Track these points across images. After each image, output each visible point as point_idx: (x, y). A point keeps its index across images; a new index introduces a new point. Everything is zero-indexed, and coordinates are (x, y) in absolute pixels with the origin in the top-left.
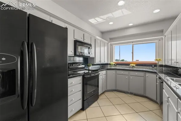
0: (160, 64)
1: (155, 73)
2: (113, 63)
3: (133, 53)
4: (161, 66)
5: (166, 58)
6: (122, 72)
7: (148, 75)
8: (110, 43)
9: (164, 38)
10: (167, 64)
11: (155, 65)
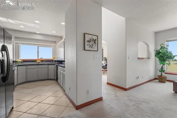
0: (55, 60)
1: (54, 64)
2: (20, 60)
3: (38, 52)
4: (55, 61)
5: (58, 57)
6: (32, 67)
7: (50, 66)
8: (15, 41)
9: (56, 45)
10: (58, 60)
11: (52, 61)
